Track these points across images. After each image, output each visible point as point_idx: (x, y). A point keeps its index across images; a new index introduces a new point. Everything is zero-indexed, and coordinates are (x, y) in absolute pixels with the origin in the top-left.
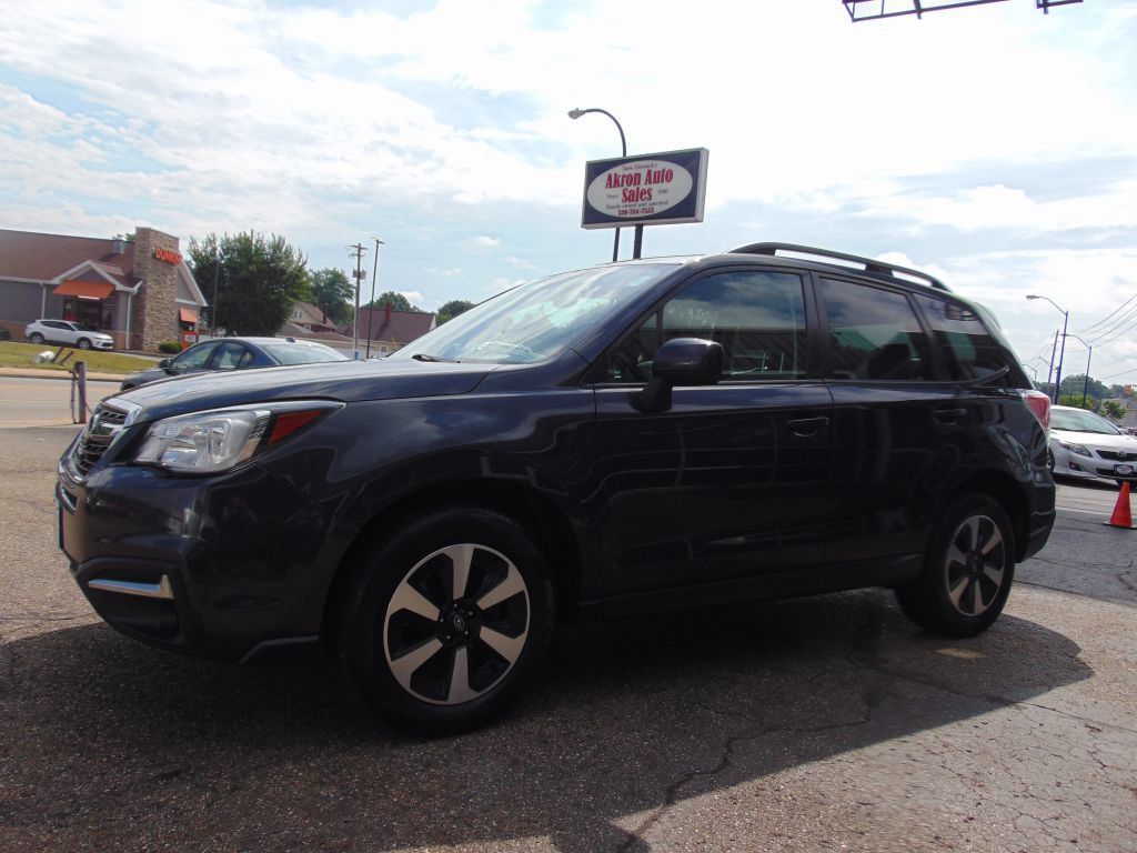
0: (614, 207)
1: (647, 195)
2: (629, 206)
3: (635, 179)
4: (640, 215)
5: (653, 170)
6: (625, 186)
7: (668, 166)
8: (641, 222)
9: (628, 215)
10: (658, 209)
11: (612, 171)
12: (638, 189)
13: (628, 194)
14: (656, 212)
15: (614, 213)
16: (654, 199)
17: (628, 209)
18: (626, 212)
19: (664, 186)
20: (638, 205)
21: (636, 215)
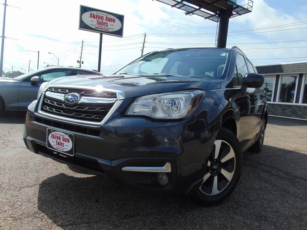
0: (93, 25)
1: (106, 25)
2: (99, 26)
3: (102, 18)
4: (103, 30)
5: (108, 17)
6: (98, 19)
7: (113, 17)
8: (102, 32)
9: (99, 29)
10: (110, 30)
11: (93, 12)
12: (103, 22)
13: (99, 22)
14: (109, 31)
15: (94, 27)
16: (109, 27)
17: (99, 27)
18: (98, 28)
19: (112, 23)
20: (103, 27)
21: (102, 30)
